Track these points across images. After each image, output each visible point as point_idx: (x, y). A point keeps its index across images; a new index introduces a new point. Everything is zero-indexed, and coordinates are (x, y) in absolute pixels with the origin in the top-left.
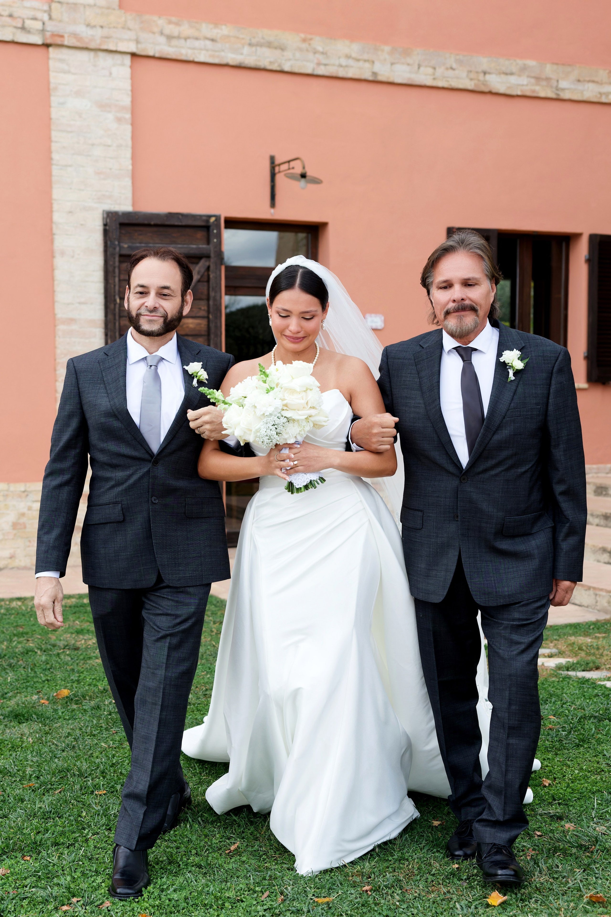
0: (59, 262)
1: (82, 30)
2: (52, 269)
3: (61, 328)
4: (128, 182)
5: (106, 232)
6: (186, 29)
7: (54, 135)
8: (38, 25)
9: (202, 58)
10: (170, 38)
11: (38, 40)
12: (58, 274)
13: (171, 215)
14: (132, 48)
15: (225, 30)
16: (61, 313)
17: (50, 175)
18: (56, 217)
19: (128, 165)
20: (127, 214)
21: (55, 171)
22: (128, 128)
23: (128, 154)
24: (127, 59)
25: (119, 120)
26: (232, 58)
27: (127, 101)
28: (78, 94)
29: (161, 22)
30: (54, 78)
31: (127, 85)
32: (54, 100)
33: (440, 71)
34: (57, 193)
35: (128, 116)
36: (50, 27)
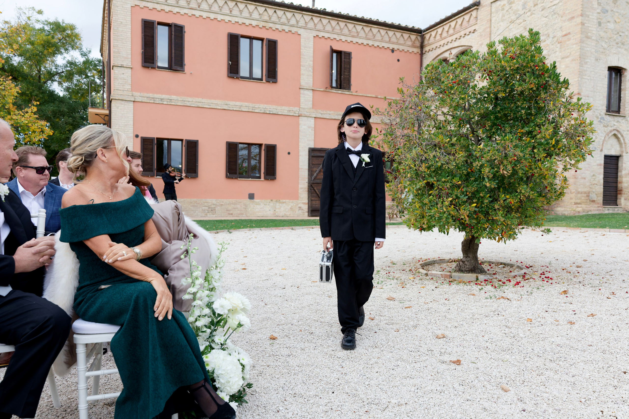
0: (300, 157)
1: (305, 113)
2: (299, 159)
3: (300, 170)
4: (313, 142)
5: (309, 152)
6: (325, 112)
7: (300, 133)
8: (297, 112)
9: (328, 118)
10: (322, 114)
11: (297, 115)
12: (300, 160)
13: (321, 148)
14: (315, 116)
15: (332, 112)
16: (300, 167)
17: (299, 140)
18: (300, 149)
19: (313, 138)
20: (313, 148)
21: (300, 140)
22: (313, 131)
23: (313, 136)
24: (314, 118)
25: (312, 130)
26: (333, 118)
27: (313, 126)
28: (305, 125)
29: (320, 111)
30: (300, 122)
31: (313, 123)
32: (300, 126)
33: (374, 120)
34: (300, 144)
35: (313, 129)
36: (300, 113)
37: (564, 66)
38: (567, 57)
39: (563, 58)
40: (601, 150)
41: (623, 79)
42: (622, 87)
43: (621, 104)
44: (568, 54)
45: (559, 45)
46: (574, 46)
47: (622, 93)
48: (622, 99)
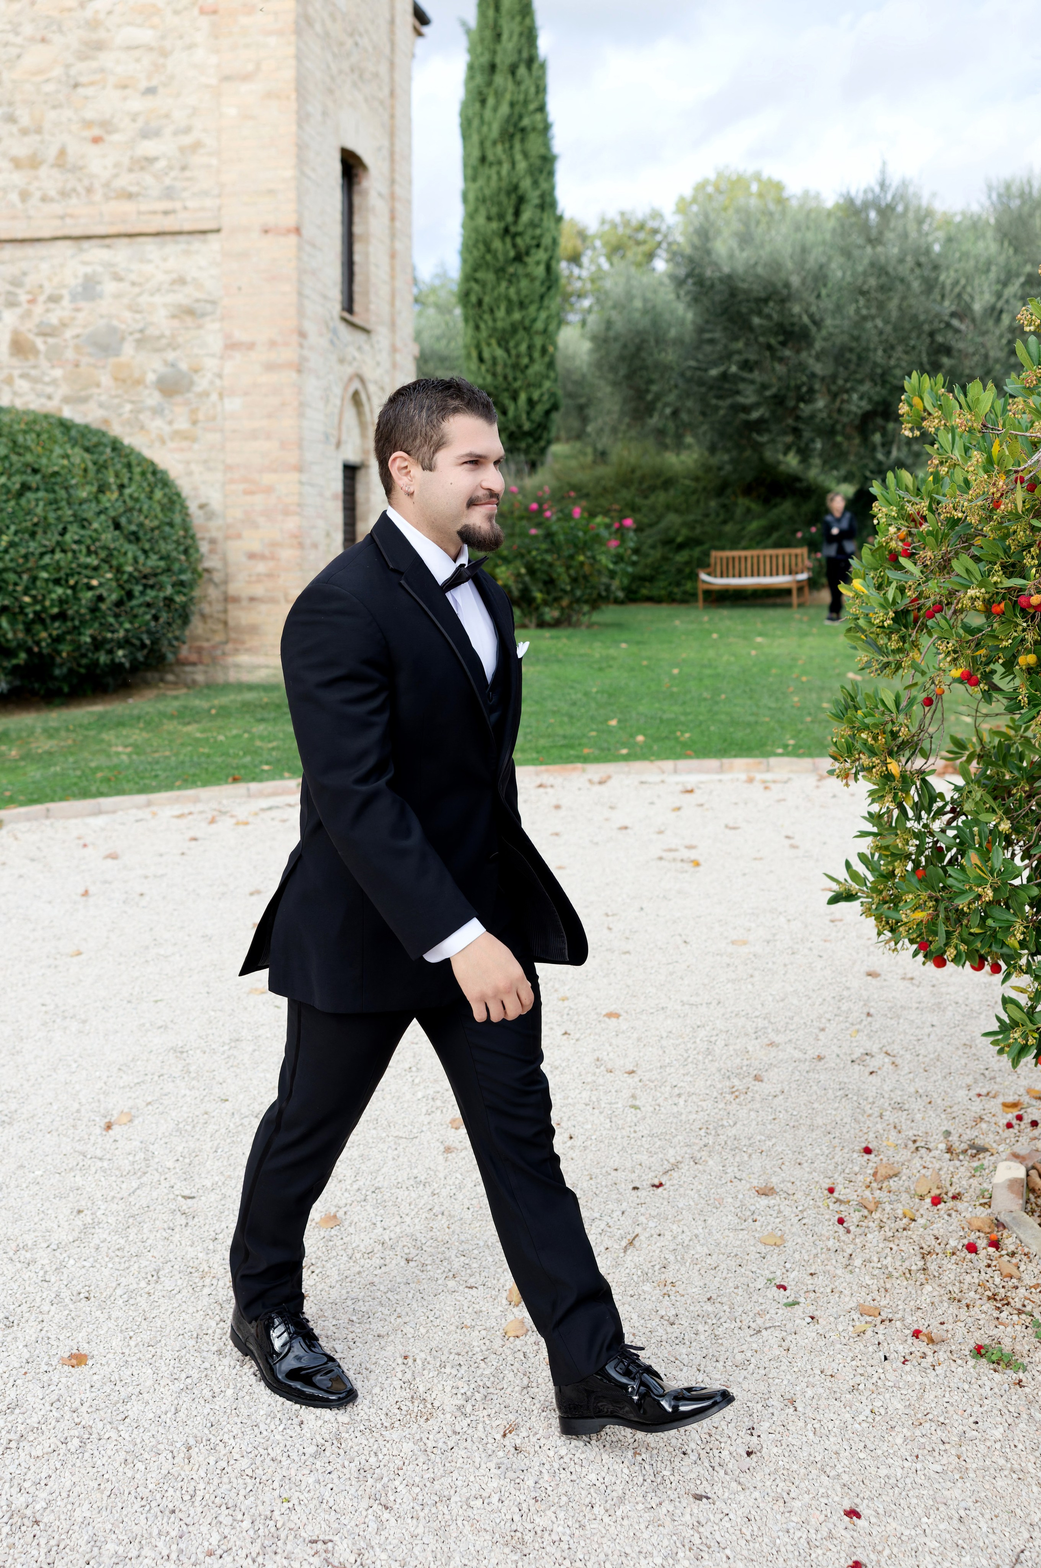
37: (232, 112)
38: (246, 78)
39: (227, 78)
40: (338, 445)
41: (357, 200)
42: (357, 229)
43: (357, 288)
44: (250, 67)
45: (204, 22)
46: (272, 41)
47: (358, 248)
48: (357, 269)
